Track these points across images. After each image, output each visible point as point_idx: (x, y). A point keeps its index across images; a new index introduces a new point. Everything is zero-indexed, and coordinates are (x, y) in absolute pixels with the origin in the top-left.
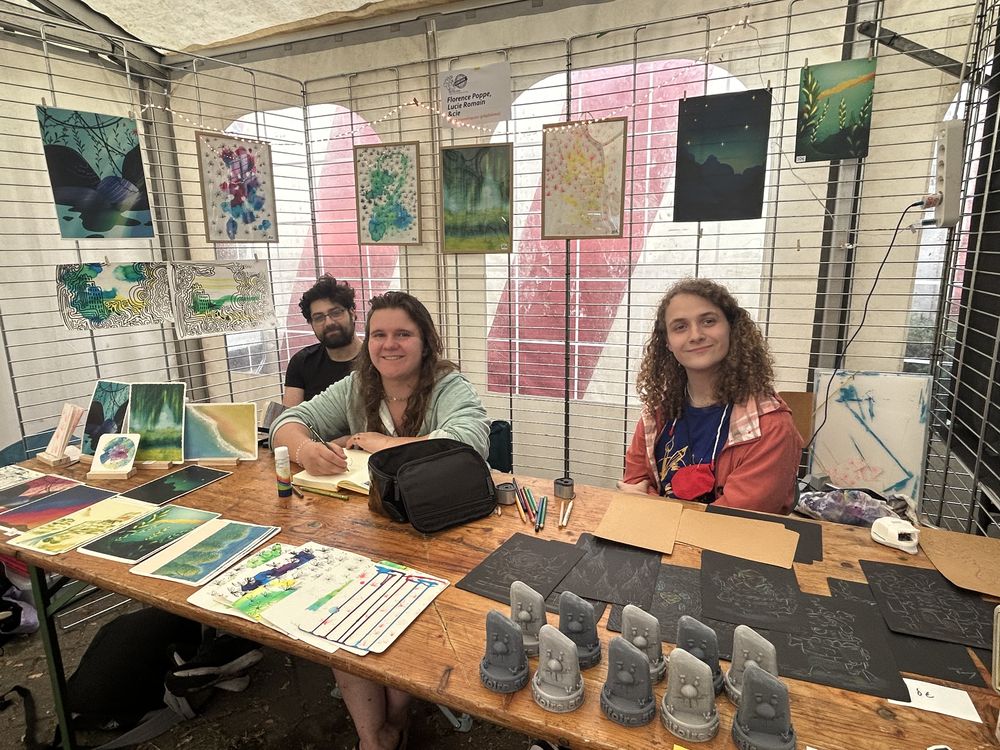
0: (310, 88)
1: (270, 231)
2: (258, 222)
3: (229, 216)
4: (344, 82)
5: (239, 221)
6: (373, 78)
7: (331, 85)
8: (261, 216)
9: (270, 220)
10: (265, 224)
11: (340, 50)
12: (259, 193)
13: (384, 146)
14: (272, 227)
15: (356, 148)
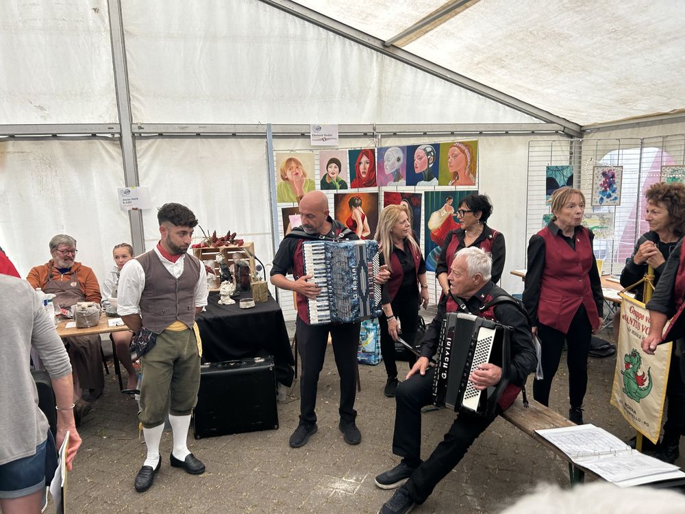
0: (645, 141)
1: (617, 201)
2: (613, 198)
3: (601, 196)
4: (661, 139)
5: (605, 198)
6: (674, 138)
7: (654, 140)
8: (614, 195)
9: (618, 197)
10: (616, 198)
11: (661, 126)
12: (615, 186)
13: (676, 166)
14: (618, 199)
15: (662, 167)
